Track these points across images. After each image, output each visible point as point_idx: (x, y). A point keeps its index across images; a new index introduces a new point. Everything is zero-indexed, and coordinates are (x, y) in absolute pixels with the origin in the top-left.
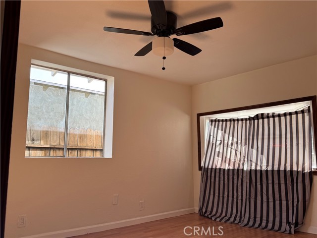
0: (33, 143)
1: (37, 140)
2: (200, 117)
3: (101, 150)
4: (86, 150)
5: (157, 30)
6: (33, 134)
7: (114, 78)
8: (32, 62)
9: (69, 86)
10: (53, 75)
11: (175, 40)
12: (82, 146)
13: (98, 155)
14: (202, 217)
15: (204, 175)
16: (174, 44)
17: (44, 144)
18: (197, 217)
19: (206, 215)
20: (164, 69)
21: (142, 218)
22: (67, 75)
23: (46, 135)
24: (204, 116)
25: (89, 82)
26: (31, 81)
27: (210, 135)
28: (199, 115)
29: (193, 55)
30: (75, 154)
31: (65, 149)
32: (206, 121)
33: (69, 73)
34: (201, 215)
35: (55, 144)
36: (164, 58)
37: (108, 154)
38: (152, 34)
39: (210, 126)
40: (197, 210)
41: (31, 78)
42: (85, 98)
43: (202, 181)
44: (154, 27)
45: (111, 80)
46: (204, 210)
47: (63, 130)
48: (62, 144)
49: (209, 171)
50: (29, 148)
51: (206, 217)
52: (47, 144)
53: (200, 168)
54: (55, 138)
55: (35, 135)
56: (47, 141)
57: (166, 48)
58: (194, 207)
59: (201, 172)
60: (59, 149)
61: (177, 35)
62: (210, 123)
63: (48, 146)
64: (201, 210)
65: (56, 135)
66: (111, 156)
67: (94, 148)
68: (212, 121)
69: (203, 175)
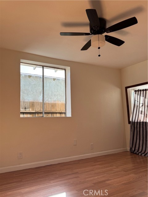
0: (25, 110)
1: (28, 108)
2: (128, 89)
3: (65, 113)
4: (56, 113)
5: (94, 31)
6: (25, 105)
7: (70, 67)
8: (21, 61)
9: (43, 76)
10: (34, 69)
11: (106, 36)
12: (54, 111)
13: (63, 115)
14: (132, 154)
15: (133, 127)
16: (106, 39)
17: (32, 110)
18: (129, 153)
19: (135, 152)
20: (99, 56)
21: (93, 154)
22: (42, 69)
23: (32, 104)
24: (130, 88)
25: (55, 72)
26: (21, 74)
27: (135, 101)
28: (127, 88)
29: (119, 46)
30: (50, 115)
31: (43, 113)
32: (131, 91)
33: (43, 67)
34: (131, 152)
35: (38, 110)
36: (99, 48)
37: (69, 114)
38: (91, 34)
39: (135, 94)
40: (128, 149)
41: (21, 72)
42: (53, 81)
43: (131, 131)
44: (91, 29)
45: (68, 69)
46: (133, 149)
47: (41, 101)
48: (42, 110)
49: (136, 124)
50: (23, 113)
51: (135, 153)
52: (33, 110)
53: (129, 122)
54: (38, 106)
55: (26, 105)
56: (33, 109)
57: (100, 41)
58: (126, 147)
59: (130, 125)
60: (41, 113)
61: (107, 33)
62: (135, 92)
63: (34, 112)
64: (131, 149)
65: (39, 105)
66: (70, 116)
67: (61, 112)
68: (136, 91)
69: (131, 127)
